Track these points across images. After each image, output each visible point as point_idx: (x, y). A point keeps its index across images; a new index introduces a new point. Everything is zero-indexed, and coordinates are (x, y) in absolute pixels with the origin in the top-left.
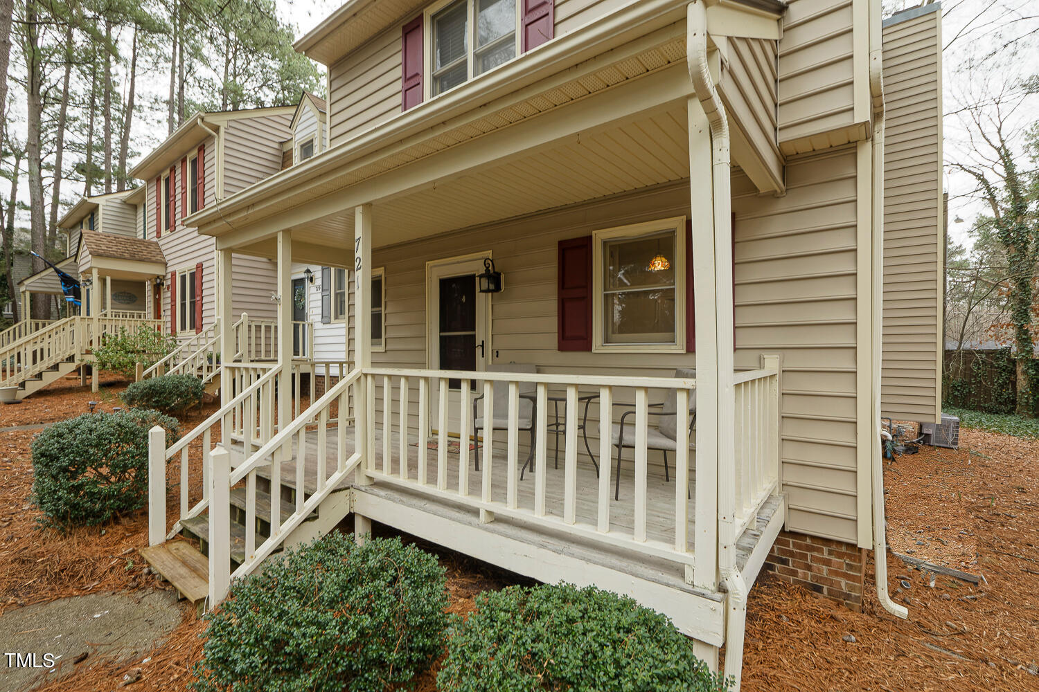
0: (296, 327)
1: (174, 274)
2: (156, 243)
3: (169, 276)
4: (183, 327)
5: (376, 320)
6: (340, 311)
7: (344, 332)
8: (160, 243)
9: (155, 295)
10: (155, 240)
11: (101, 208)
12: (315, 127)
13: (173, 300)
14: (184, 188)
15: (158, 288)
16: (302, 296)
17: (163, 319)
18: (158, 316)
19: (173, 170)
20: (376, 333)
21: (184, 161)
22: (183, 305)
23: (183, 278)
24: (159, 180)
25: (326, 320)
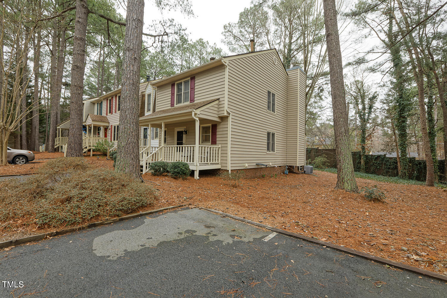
0: (145, 140)
1: (112, 126)
2: (106, 117)
3: (110, 126)
4: (114, 140)
5: (165, 139)
6: (156, 136)
7: (158, 142)
8: (107, 117)
9: (105, 131)
10: (106, 116)
11: (85, 104)
12: (152, 91)
13: (111, 133)
14: (116, 103)
15: (106, 129)
16: (146, 132)
17: (108, 138)
18: (106, 136)
19: (112, 98)
20: (165, 142)
21: (116, 96)
22: (114, 134)
23: (115, 127)
24: (107, 100)
25: (153, 139)
